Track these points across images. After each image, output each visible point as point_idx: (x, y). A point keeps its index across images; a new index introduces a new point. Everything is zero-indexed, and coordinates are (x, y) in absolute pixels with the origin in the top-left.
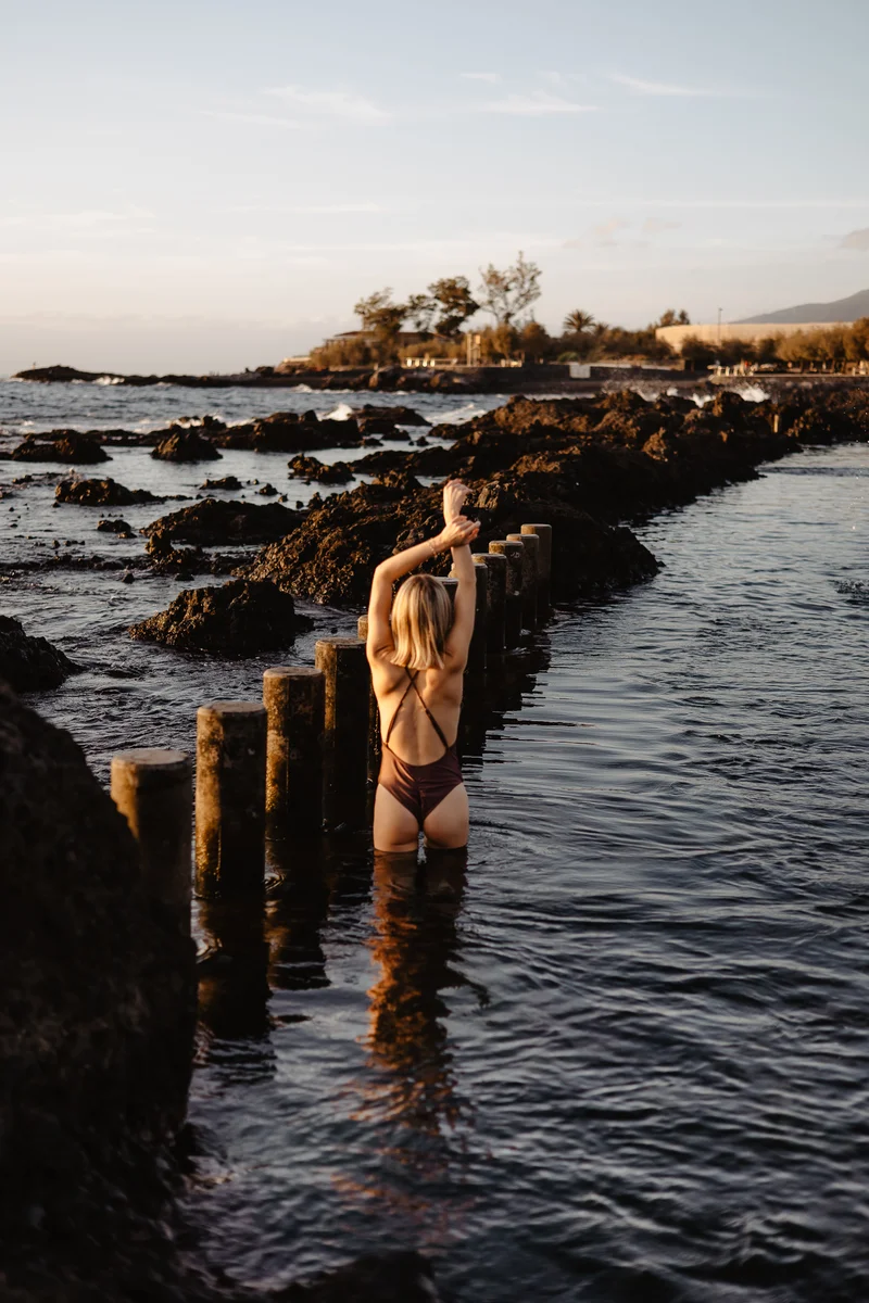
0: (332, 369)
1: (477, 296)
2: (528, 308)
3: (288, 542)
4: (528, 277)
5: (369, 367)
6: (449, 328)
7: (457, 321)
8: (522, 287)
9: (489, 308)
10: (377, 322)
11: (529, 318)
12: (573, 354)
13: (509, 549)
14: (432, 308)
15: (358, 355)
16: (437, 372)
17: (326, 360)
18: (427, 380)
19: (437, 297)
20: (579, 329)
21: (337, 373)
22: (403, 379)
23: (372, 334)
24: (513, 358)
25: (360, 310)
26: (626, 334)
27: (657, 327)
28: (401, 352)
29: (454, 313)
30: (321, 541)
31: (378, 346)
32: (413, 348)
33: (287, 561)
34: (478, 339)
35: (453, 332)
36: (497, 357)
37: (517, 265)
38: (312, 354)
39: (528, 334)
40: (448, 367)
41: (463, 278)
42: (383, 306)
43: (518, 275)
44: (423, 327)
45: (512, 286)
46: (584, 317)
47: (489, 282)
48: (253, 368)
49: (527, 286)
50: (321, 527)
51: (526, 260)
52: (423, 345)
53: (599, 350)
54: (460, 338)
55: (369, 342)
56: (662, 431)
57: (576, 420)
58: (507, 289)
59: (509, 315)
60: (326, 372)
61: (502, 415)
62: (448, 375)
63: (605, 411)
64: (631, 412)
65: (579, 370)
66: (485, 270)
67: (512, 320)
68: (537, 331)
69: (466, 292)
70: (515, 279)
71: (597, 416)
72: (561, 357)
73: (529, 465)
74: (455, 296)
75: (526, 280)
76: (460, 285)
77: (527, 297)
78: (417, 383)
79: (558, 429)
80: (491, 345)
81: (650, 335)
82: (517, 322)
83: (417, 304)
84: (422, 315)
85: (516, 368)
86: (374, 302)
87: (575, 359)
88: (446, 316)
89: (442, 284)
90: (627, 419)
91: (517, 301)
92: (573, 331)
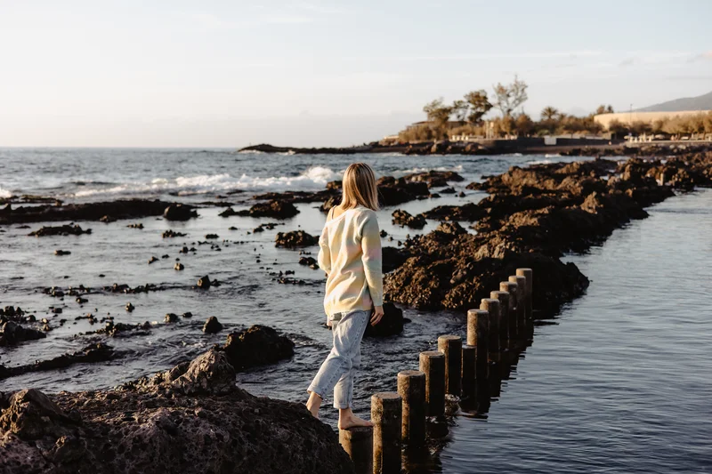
0: (411, 142)
1: (491, 100)
2: (520, 106)
3: (397, 274)
4: (520, 89)
5: (431, 140)
6: (476, 118)
7: (480, 114)
8: (517, 94)
9: (499, 107)
10: (436, 116)
11: (521, 112)
12: (546, 131)
13: (510, 287)
14: (466, 107)
15: (425, 134)
16: (469, 143)
17: (407, 137)
18: (464, 148)
19: (469, 102)
20: (550, 117)
21: (413, 145)
22: (450, 147)
23: (433, 122)
24: (512, 134)
25: (426, 110)
26: (577, 119)
27: (595, 115)
28: (449, 132)
29: (479, 110)
30: (414, 274)
31: (437, 129)
32: (456, 130)
33: (397, 285)
34: (492, 124)
35: (478, 120)
36: (503, 134)
37: (513, 83)
38: (400, 134)
39: (520, 120)
40: (476, 140)
41: (483, 91)
42: (439, 107)
43: (515, 88)
44: (461, 118)
45: (511, 94)
46: (552, 110)
47: (498, 93)
48: (367, 143)
49: (520, 94)
50: (414, 266)
51: (519, 80)
52: (462, 128)
53: (561, 128)
54: (482, 123)
55: (431, 127)
56: (594, 194)
57: (547, 181)
58: (508, 96)
59: (509, 110)
60: (407, 144)
61: (506, 178)
62: (475, 145)
63: (563, 176)
64: (578, 179)
65: (550, 140)
66: (496, 86)
67: (511, 113)
68: (527, 119)
69: (485, 98)
70: (513, 90)
71: (559, 179)
72: (539, 133)
73: (520, 220)
74: (479, 100)
75: (520, 91)
76: (482, 95)
77: (520, 100)
78: (458, 149)
79: (537, 189)
80: (499, 127)
81: (591, 120)
82: (515, 114)
83: (457, 106)
84: (461, 112)
85: (514, 140)
86: (434, 105)
87: (547, 134)
88: (474, 112)
89: (472, 95)
90: (576, 183)
91: (514, 102)
92: (546, 118)
